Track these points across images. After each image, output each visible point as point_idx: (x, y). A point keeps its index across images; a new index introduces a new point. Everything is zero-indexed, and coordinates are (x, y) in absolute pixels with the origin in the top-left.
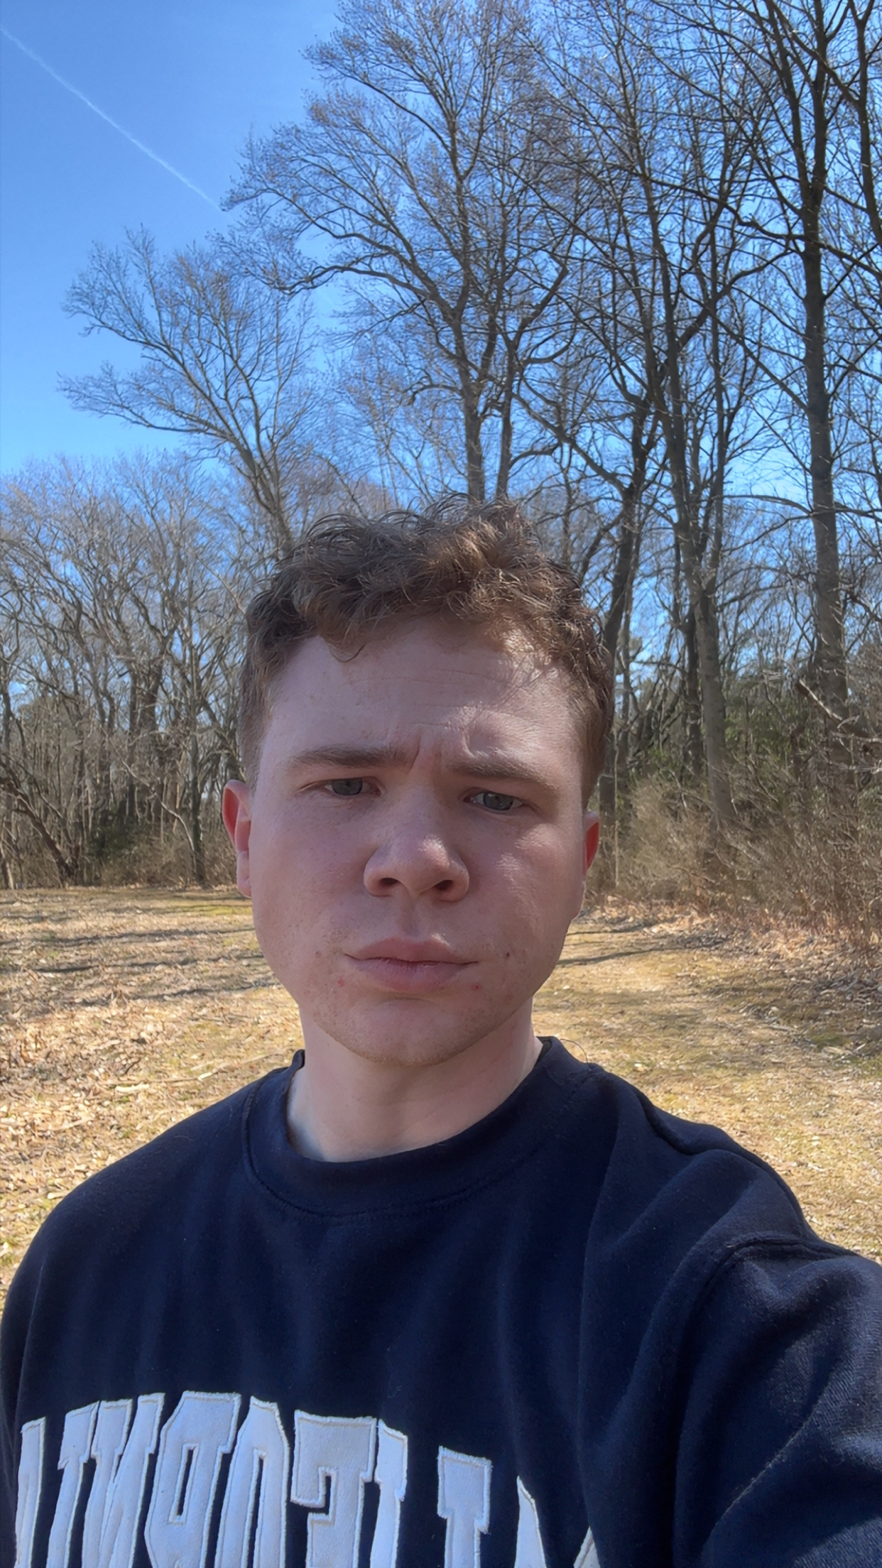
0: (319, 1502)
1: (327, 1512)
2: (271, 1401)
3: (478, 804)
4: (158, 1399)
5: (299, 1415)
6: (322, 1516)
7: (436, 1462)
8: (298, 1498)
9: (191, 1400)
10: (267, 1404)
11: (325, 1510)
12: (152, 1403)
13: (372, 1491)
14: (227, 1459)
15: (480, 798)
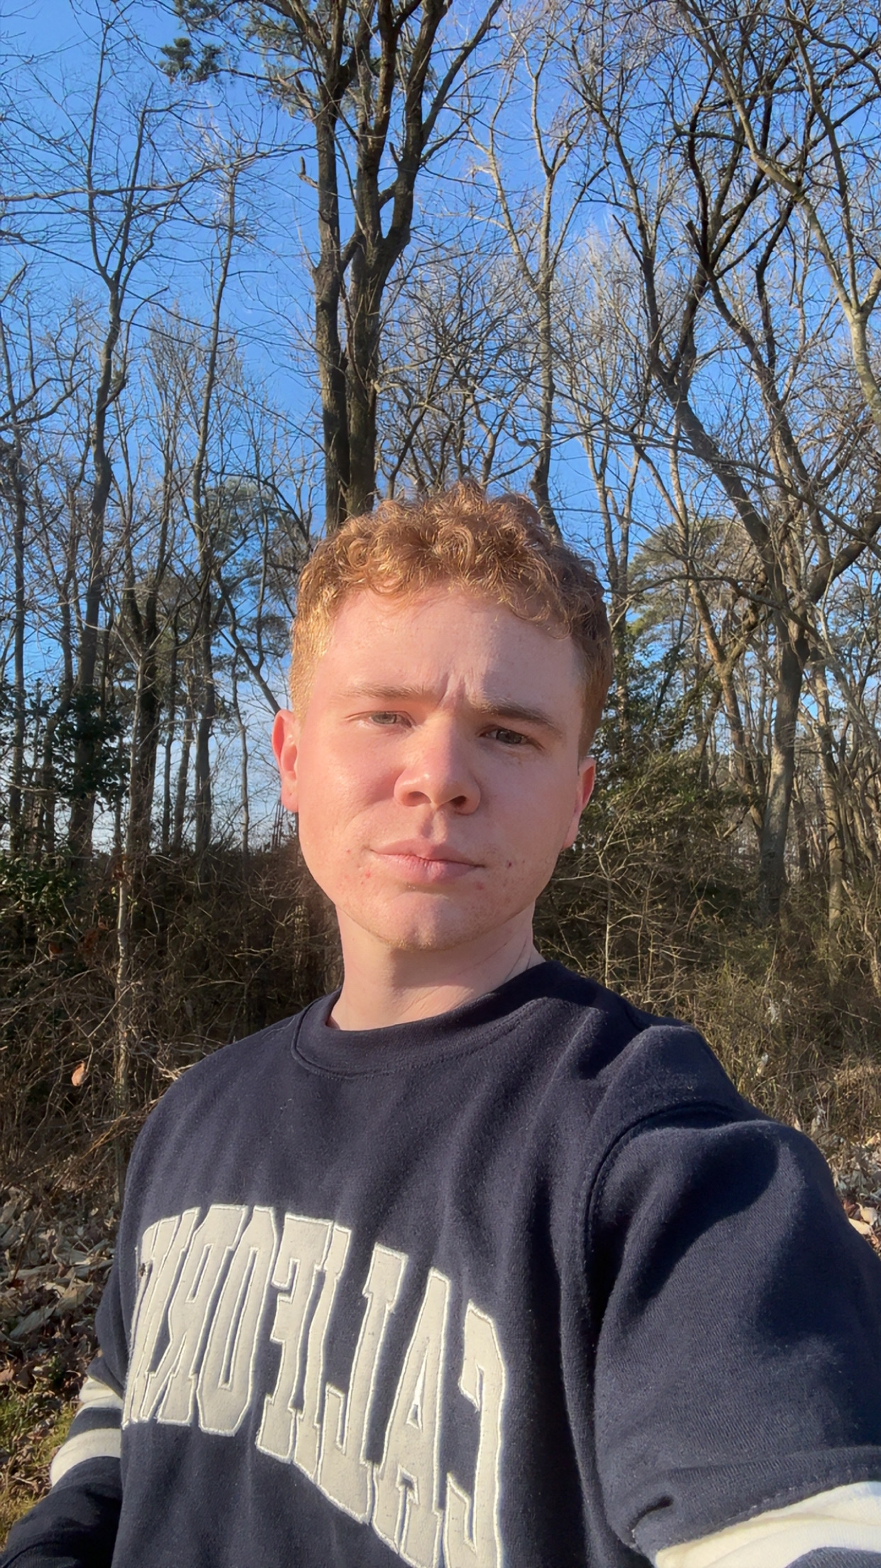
0: (286, 1286)
1: (290, 1295)
2: (270, 1206)
3: (492, 738)
4: (196, 1211)
5: (288, 1216)
6: (286, 1298)
7: (371, 1254)
8: (276, 1284)
9: (216, 1210)
10: (266, 1209)
11: (288, 1292)
12: (192, 1214)
13: (321, 1277)
14: (231, 1254)
15: (494, 734)
